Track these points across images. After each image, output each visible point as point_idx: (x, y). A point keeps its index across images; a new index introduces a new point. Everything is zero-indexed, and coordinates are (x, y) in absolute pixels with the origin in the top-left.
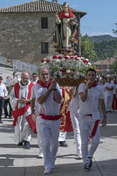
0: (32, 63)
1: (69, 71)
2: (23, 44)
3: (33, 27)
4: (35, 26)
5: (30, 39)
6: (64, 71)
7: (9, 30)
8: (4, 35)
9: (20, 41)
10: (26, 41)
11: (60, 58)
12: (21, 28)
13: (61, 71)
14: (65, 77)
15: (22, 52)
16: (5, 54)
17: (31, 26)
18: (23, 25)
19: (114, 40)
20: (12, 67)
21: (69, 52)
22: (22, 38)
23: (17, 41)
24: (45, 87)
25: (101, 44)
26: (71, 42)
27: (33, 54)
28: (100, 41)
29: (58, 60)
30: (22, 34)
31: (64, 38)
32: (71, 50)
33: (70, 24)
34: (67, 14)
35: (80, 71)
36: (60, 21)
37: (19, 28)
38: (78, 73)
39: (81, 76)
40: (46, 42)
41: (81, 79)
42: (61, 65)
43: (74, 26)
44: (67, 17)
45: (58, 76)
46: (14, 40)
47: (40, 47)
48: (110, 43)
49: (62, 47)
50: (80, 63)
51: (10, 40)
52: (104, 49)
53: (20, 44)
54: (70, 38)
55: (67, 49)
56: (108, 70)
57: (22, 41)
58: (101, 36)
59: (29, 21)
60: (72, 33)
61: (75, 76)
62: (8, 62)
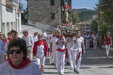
0: (46, 24)
1: (68, 31)
2: (41, 14)
3: (47, 5)
4: (48, 4)
5: (45, 11)
6: (66, 31)
7: (33, 6)
8: (31, 9)
9: (40, 12)
10: (42, 12)
11: (64, 26)
12: (40, 5)
13: (65, 31)
14: (67, 33)
15: (41, 18)
16: (32, 19)
17: (45, 4)
18: (41, 4)
19: (88, 11)
20: (35, 26)
21: (68, 23)
22: (40, 10)
23: (37, 12)
24: (59, 38)
25: (81, 13)
26: (69, 19)
27: (46, 19)
28: (81, 12)
29: (64, 27)
30: (41, 8)
31: (66, 17)
32: (69, 22)
33: (68, 11)
34: (67, 7)
35: (73, 31)
36: (64, 10)
37: (39, 6)
38: (72, 32)
39: (73, 33)
40: (53, 13)
41: (74, 35)
42: (65, 29)
43: (70, 12)
44: (67, 8)
45: (64, 33)
46: (36, 12)
47: (50, 15)
48: (86, 13)
49: (65, 21)
50: (73, 28)
51: (34, 12)
52: (83, 16)
53: (39, 14)
54: (68, 17)
55: (67, 22)
56: (85, 27)
57: (41, 13)
58: (81, 9)
59: (44, 2)
60: (69, 15)
61: (71, 33)
62: (33, 23)
